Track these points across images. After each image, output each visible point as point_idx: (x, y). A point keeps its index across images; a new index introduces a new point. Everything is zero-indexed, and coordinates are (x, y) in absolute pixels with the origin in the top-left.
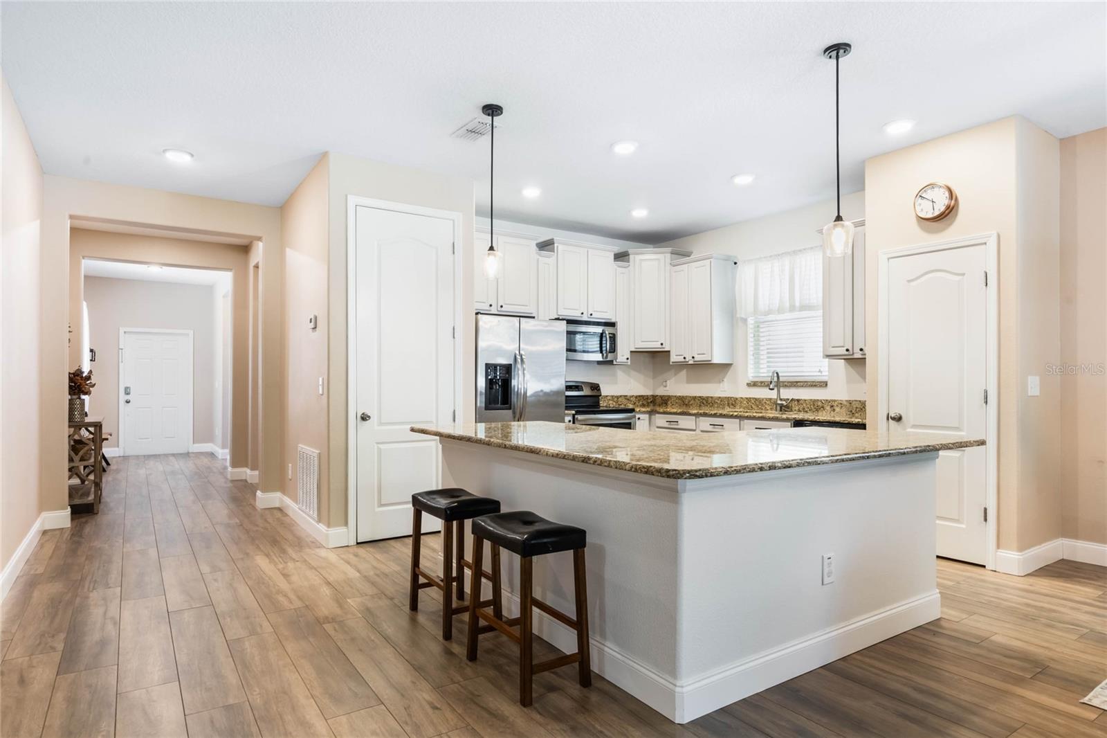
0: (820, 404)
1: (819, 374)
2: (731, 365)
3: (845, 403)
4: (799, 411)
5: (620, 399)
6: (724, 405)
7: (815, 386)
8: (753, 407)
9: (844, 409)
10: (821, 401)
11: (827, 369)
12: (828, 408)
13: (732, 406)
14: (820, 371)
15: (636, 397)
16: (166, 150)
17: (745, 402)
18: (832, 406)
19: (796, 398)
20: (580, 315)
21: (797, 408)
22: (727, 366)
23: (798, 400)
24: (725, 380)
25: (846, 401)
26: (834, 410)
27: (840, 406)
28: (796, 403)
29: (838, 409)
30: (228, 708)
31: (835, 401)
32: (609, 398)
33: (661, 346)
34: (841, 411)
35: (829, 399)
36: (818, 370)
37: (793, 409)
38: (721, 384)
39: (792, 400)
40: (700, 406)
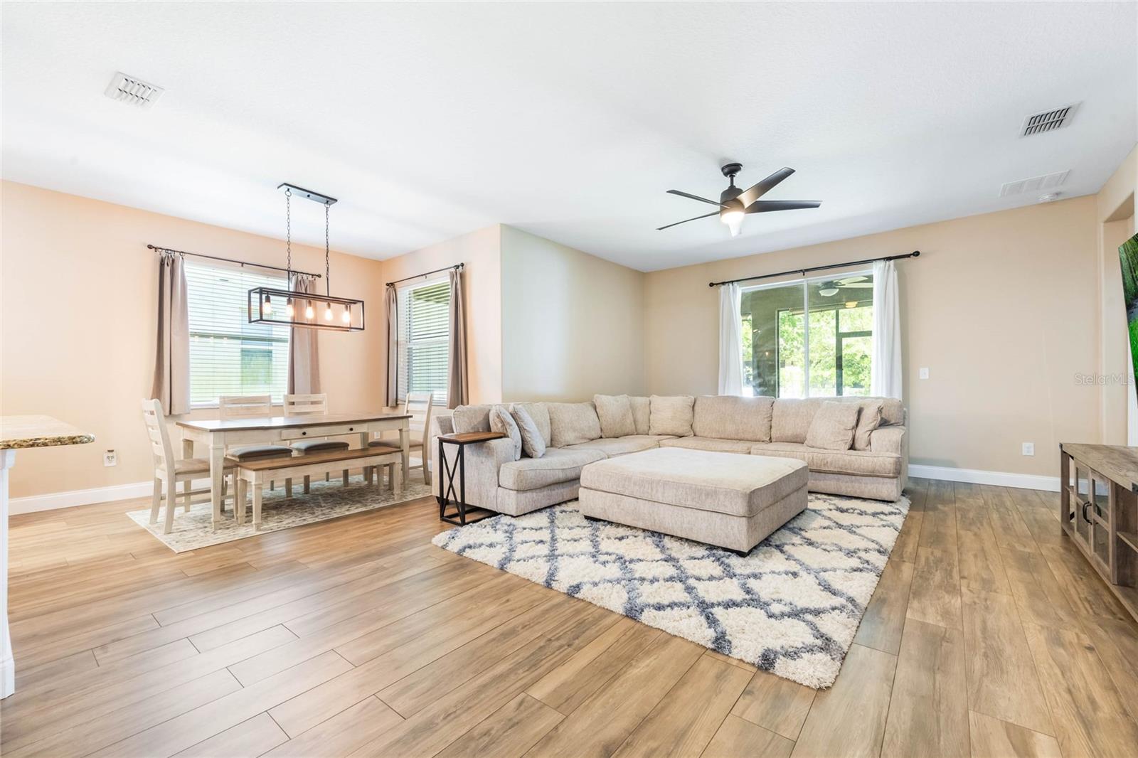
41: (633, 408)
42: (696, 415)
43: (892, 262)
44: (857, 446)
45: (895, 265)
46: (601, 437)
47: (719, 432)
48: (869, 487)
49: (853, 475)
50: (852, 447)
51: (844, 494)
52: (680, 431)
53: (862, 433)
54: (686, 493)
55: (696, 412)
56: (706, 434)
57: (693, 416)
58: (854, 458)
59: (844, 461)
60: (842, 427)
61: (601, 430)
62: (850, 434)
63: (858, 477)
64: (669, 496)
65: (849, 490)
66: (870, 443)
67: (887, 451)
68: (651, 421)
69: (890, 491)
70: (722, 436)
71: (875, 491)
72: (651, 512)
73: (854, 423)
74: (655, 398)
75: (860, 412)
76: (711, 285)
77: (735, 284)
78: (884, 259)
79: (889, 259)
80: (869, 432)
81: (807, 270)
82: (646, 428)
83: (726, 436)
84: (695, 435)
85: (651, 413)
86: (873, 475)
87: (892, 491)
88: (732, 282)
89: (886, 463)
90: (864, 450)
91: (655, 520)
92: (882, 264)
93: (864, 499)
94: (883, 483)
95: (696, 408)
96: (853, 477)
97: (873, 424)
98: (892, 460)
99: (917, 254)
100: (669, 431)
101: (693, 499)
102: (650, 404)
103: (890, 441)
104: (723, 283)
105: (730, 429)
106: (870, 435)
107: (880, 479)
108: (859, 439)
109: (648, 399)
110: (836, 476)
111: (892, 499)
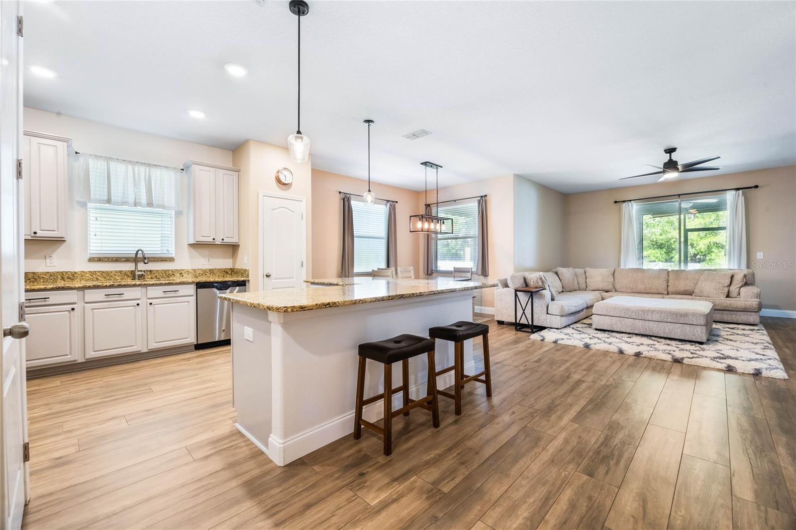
1: (167, 252)
2: (63, 242)
3: (191, 271)
4: (152, 278)
8: (99, 278)
9: (190, 275)
10: (172, 271)
12: (178, 275)
17: (87, 276)
18: (181, 273)
19: (149, 269)
21: (150, 277)
23: (151, 271)
25: (192, 269)
27: (187, 273)
28: (148, 272)
29: (185, 275)
30: (591, 475)
31: (183, 270)
34: (188, 276)
35: (178, 269)
37: (146, 277)
38: (48, 260)
41: (576, 275)
42: (616, 279)
43: (741, 191)
44: (731, 295)
45: (742, 192)
46: (563, 292)
47: (632, 288)
48: (742, 317)
49: (732, 311)
50: (728, 296)
51: (726, 321)
52: (607, 288)
53: (734, 289)
54: (667, 315)
55: (616, 277)
56: (622, 290)
57: (614, 280)
58: (733, 302)
59: (726, 303)
60: (721, 286)
61: (563, 287)
62: (727, 289)
63: (735, 312)
64: (656, 317)
65: (729, 319)
66: (739, 294)
67: (751, 298)
68: (588, 283)
69: (755, 319)
70: (635, 291)
71: (745, 319)
72: (643, 325)
73: (729, 283)
74: (588, 269)
75: (732, 277)
76: (616, 202)
77: (632, 202)
78: (735, 189)
79: (738, 189)
80: (739, 289)
81: (681, 195)
82: (585, 287)
83: (638, 291)
84: (616, 291)
85: (586, 278)
86: (745, 310)
87: (757, 319)
88: (630, 201)
89: (753, 304)
90: (735, 298)
91: (646, 329)
92: (733, 192)
93: (738, 324)
94: (751, 315)
95: (615, 274)
96: (732, 312)
97: (741, 284)
98: (757, 303)
99: (756, 187)
100: (600, 288)
101: (671, 319)
102: (585, 272)
103: (753, 293)
104: (624, 201)
105: (641, 287)
106: (739, 290)
107: (749, 313)
108: (732, 292)
109: (583, 270)
110: (720, 312)
111: (756, 323)
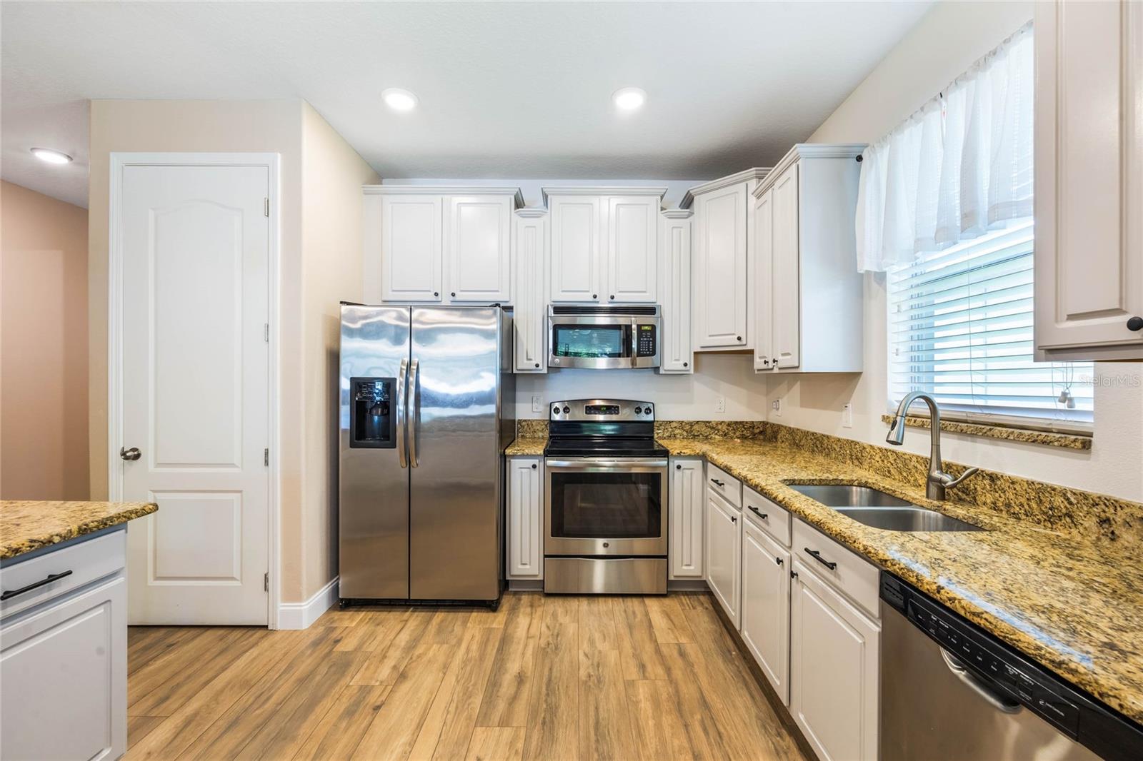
0: (1058, 501)
1: (1063, 406)
2: (859, 374)
5: (696, 427)
6: (844, 455)
7: (1045, 443)
10: (1064, 493)
11: (1089, 391)
12: (1091, 523)
13: (855, 461)
14: (1065, 398)
15: (729, 424)
16: (34, 149)
17: (877, 459)
18: (1107, 520)
20: (592, 299)
22: (851, 378)
23: (993, 478)
24: (850, 405)
26: (1113, 537)
28: (987, 482)
31: (1116, 505)
32: (673, 425)
33: (738, 342)
36: (1058, 393)
37: (980, 499)
38: (844, 413)
39: (975, 472)
40: (813, 451)
